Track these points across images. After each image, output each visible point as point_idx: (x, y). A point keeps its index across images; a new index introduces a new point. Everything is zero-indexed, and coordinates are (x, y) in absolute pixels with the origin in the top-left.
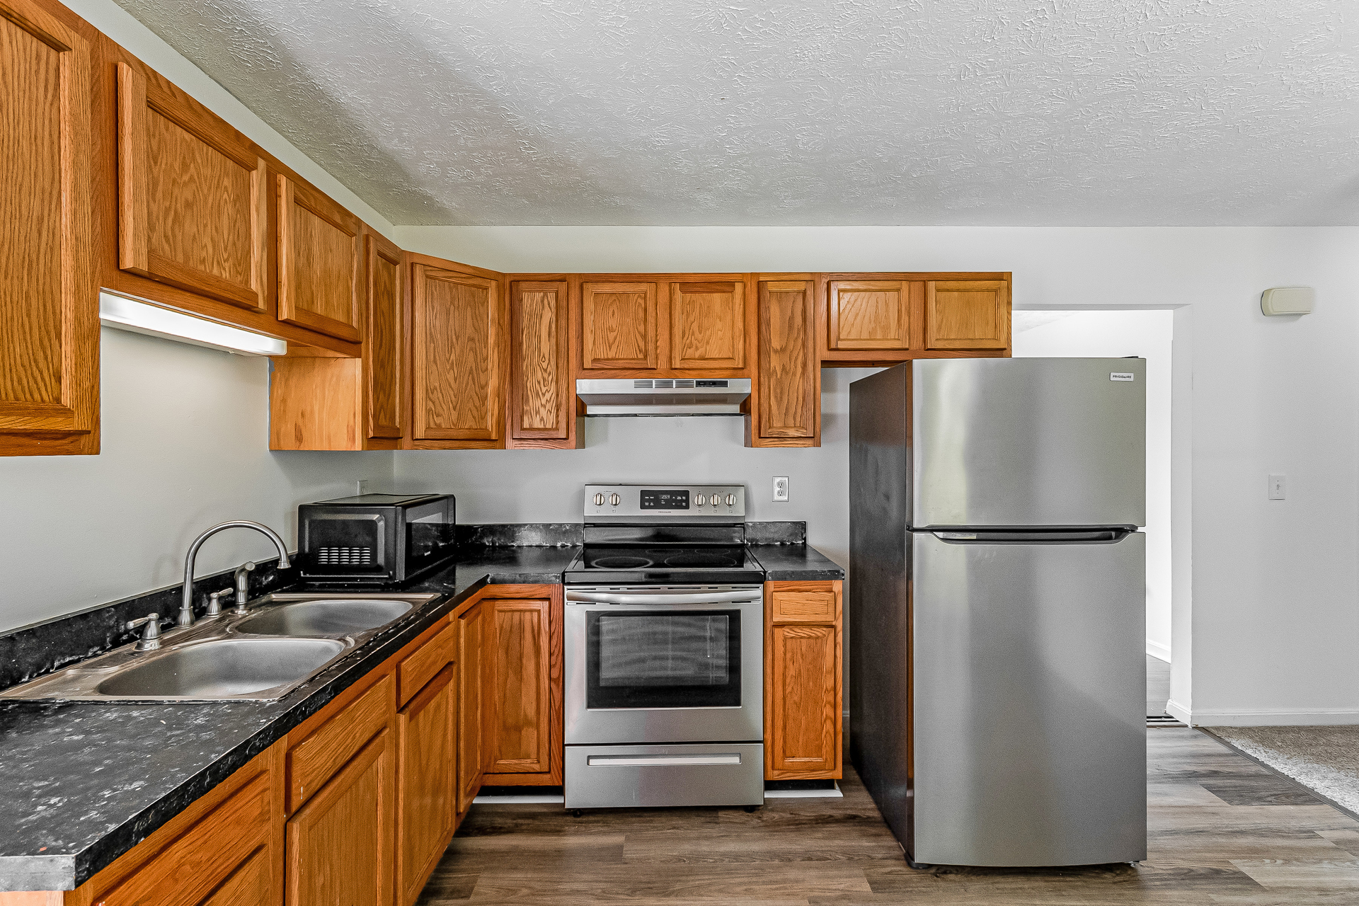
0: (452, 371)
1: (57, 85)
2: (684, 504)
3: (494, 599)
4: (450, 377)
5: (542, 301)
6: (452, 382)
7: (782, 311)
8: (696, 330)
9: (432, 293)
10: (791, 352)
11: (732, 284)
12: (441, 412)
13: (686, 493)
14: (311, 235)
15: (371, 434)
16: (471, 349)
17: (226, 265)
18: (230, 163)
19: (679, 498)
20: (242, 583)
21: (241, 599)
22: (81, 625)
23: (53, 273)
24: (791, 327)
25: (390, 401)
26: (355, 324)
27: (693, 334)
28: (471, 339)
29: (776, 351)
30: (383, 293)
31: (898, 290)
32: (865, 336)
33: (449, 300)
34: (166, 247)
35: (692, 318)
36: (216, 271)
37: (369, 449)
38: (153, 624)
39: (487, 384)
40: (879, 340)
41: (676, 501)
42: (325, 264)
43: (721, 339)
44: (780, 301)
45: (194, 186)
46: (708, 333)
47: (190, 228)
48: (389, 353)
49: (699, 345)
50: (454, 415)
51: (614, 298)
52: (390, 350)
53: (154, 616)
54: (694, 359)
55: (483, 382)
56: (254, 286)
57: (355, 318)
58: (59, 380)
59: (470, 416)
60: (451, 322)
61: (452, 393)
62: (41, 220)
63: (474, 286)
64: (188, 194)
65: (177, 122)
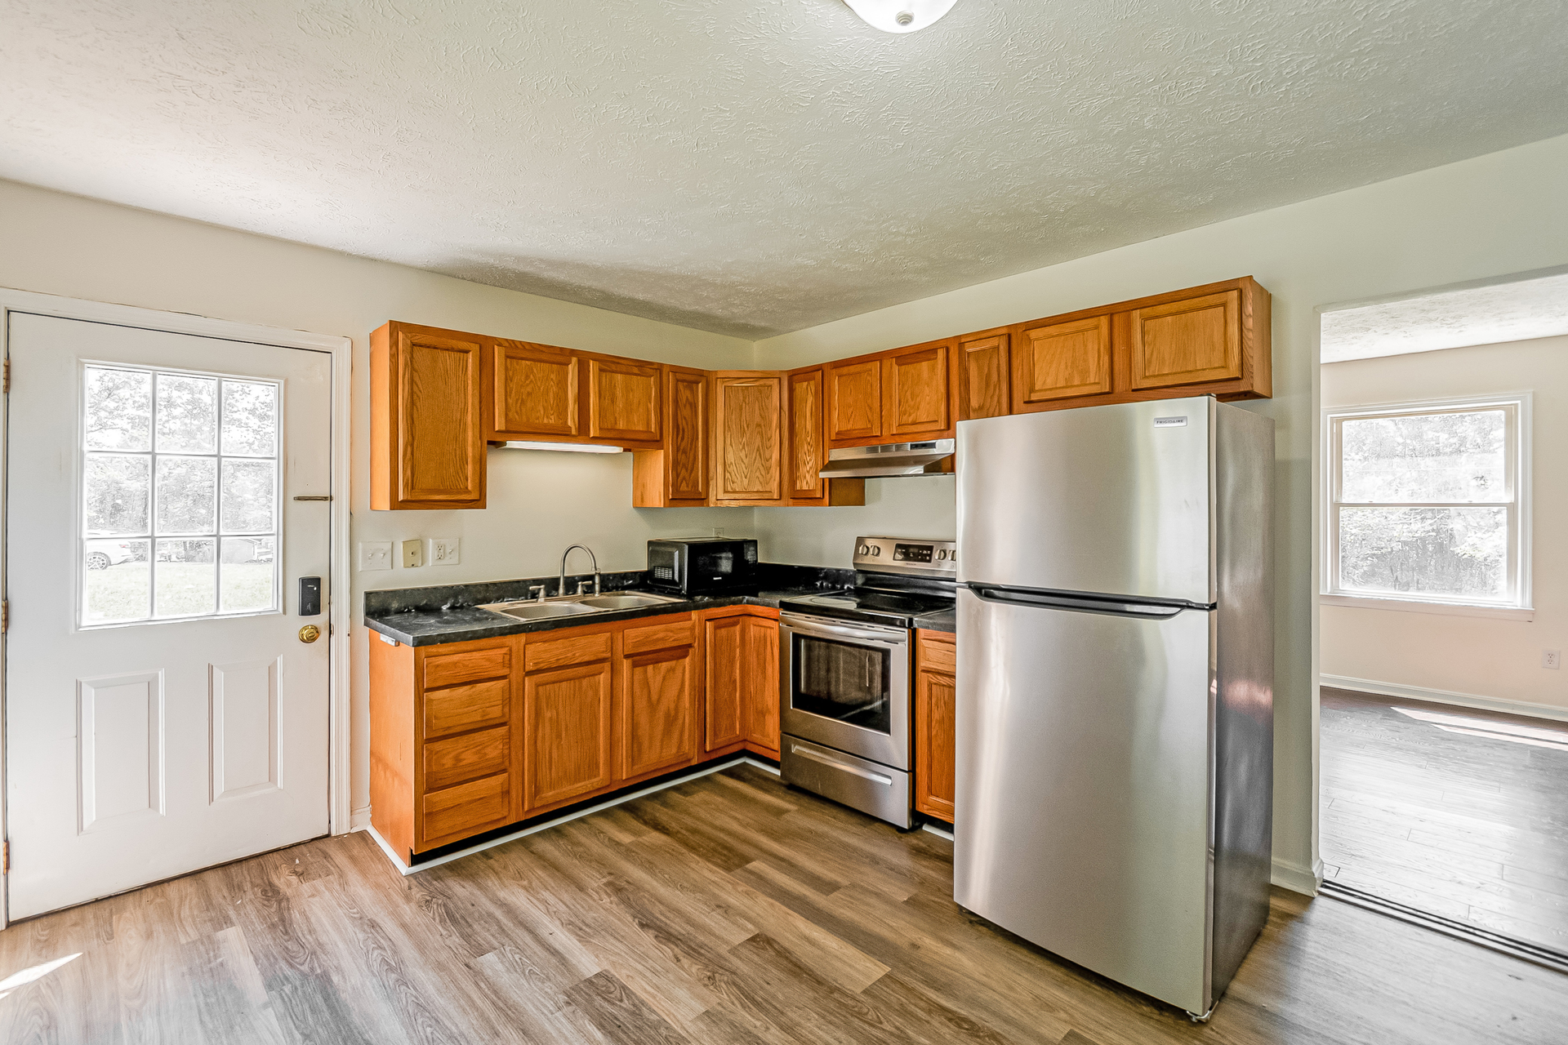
0: (743, 451)
1: (466, 369)
2: (928, 558)
3: (750, 615)
4: (743, 454)
5: (807, 388)
6: (744, 458)
7: (980, 369)
8: (909, 397)
9: (730, 397)
10: (988, 409)
11: (935, 351)
12: (736, 480)
13: (930, 548)
14: (615, 386)
15: (670, 497)
16: (759, 432)
17: (552, 417)
18: (554, 366)
19: (925, 552)
20: (597, 580)
21: (597, 588)
22: (516, 585)
23: (465, 440)
24: (987, 385)
25: (693, 475)
26: (653, 430)
27: (907, 402)
28: (759, 425)
29: (974, 410)
30: (685, 406)
31: (1097, 327)
32: (1061, 383)
33: (741, 398)
34: (517, 417)
35: (906, 388)
36: (545, 421)
37: (670, 506)
38: (542, 590)
39: (771, 458)
40: (1078, 386)
41: (922, 554)
42: (627, 400)
43: (928, 404)
44: (977, 360)
45: (532, 385)
46: (918, 399)
47: (529, 404)
48: (691, 444)
49: (912, 411)
50: (746, 481)
51: (851, 377)
52: (693, 440)
53: (542, 586)
54: (909, 424)
55: (768, 457)
56: (570, 423)
57: (653, 426)
58: (467, 480)
59: (757, 482)
60: (744, 415)
61: (743, 466)
62: (460, 420)
63: (761, 386)
64: (529, 389)
65: (522, 359)
